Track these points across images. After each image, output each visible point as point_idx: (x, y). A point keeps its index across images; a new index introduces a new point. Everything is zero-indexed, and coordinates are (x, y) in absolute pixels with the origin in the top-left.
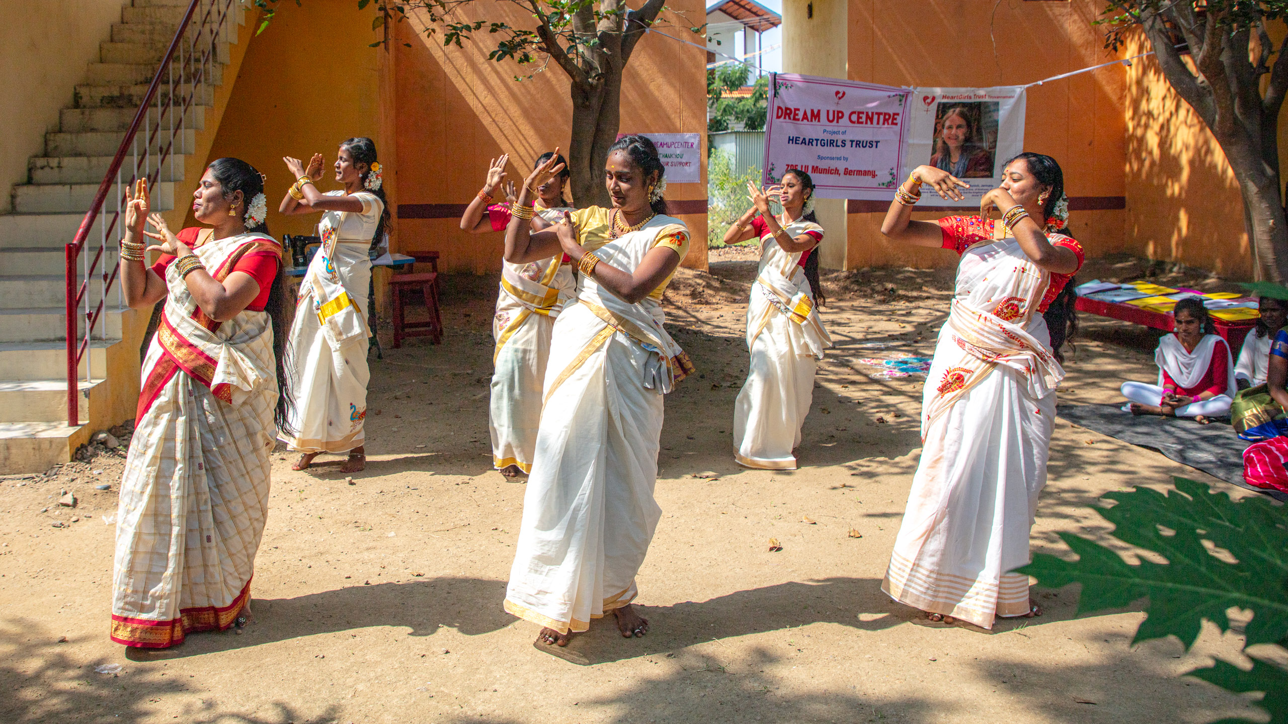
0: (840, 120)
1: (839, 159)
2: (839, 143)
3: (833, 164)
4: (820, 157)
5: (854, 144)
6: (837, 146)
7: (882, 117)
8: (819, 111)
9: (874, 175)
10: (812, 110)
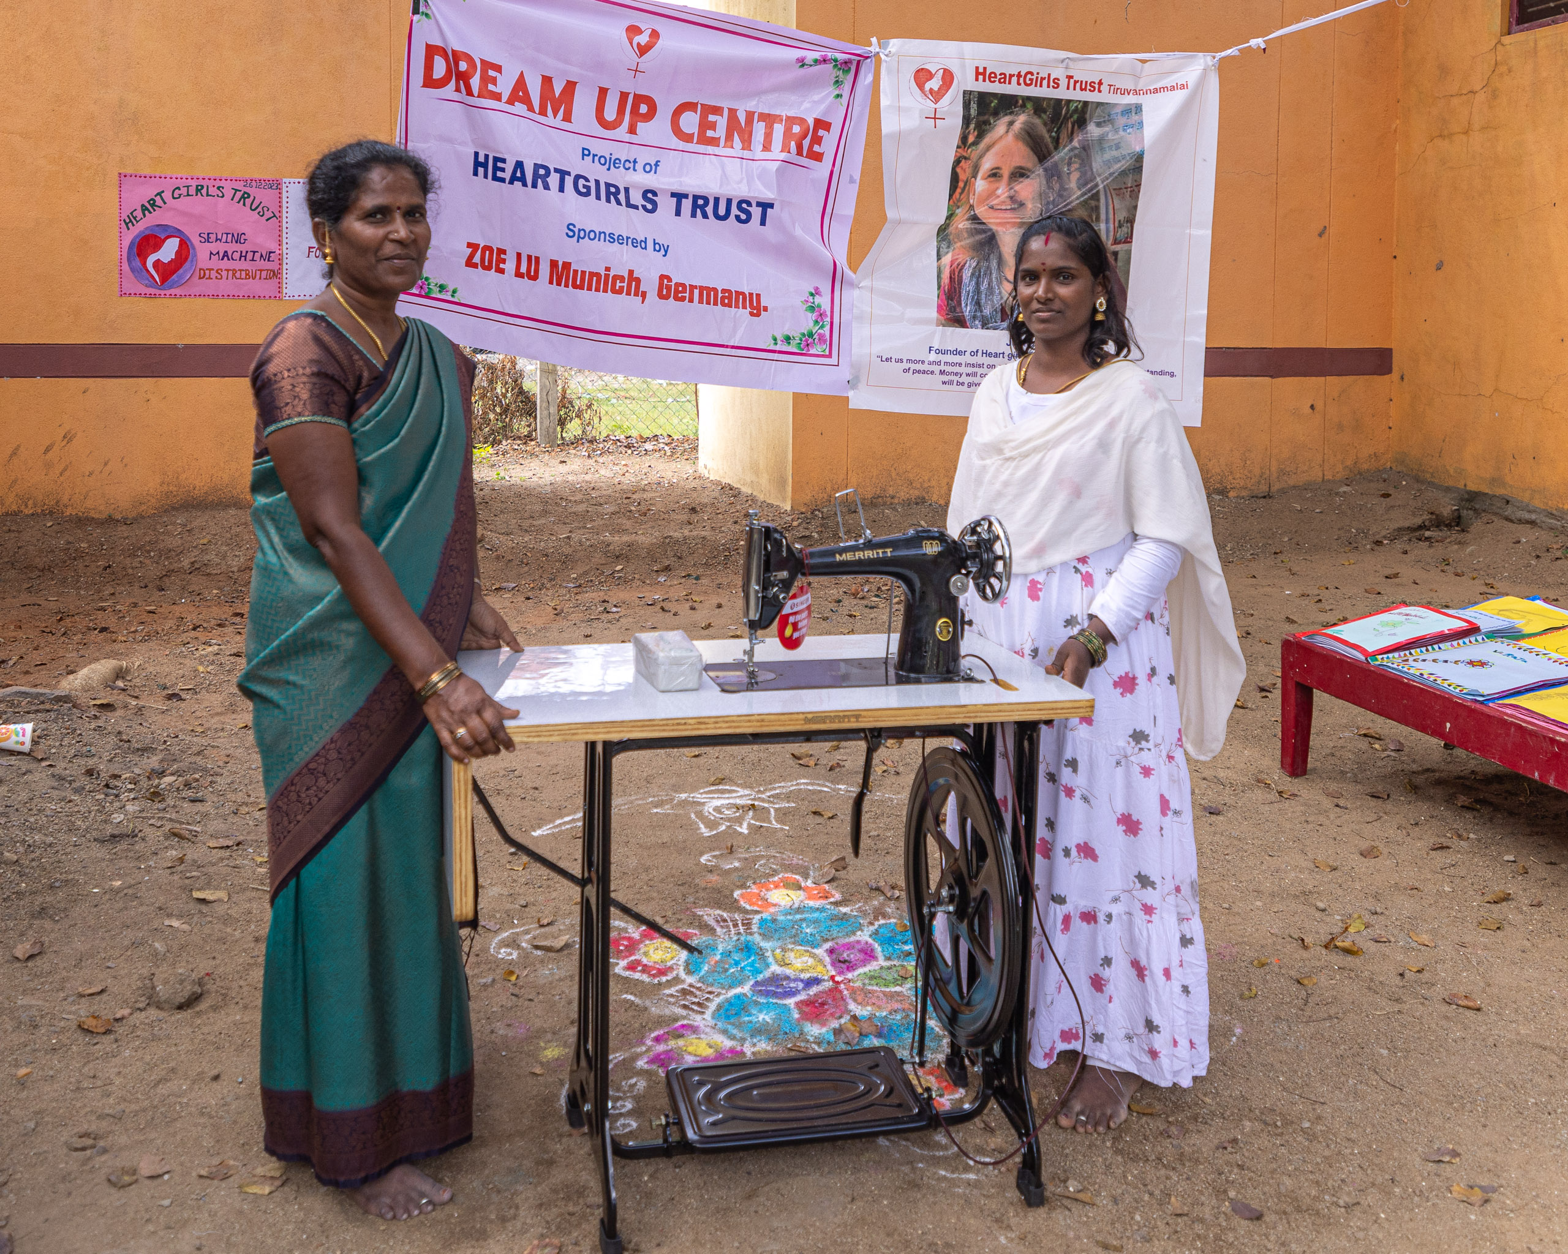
0: (641, 126)
1: (641, 244)
2: (636, 198)
3: (622, 260)
4: (574, 232)
5: (687, 204)
6: (629, 205)
7: (779, 129)
8: (570, 86)
9: (757, 309)
10: (547, 81)
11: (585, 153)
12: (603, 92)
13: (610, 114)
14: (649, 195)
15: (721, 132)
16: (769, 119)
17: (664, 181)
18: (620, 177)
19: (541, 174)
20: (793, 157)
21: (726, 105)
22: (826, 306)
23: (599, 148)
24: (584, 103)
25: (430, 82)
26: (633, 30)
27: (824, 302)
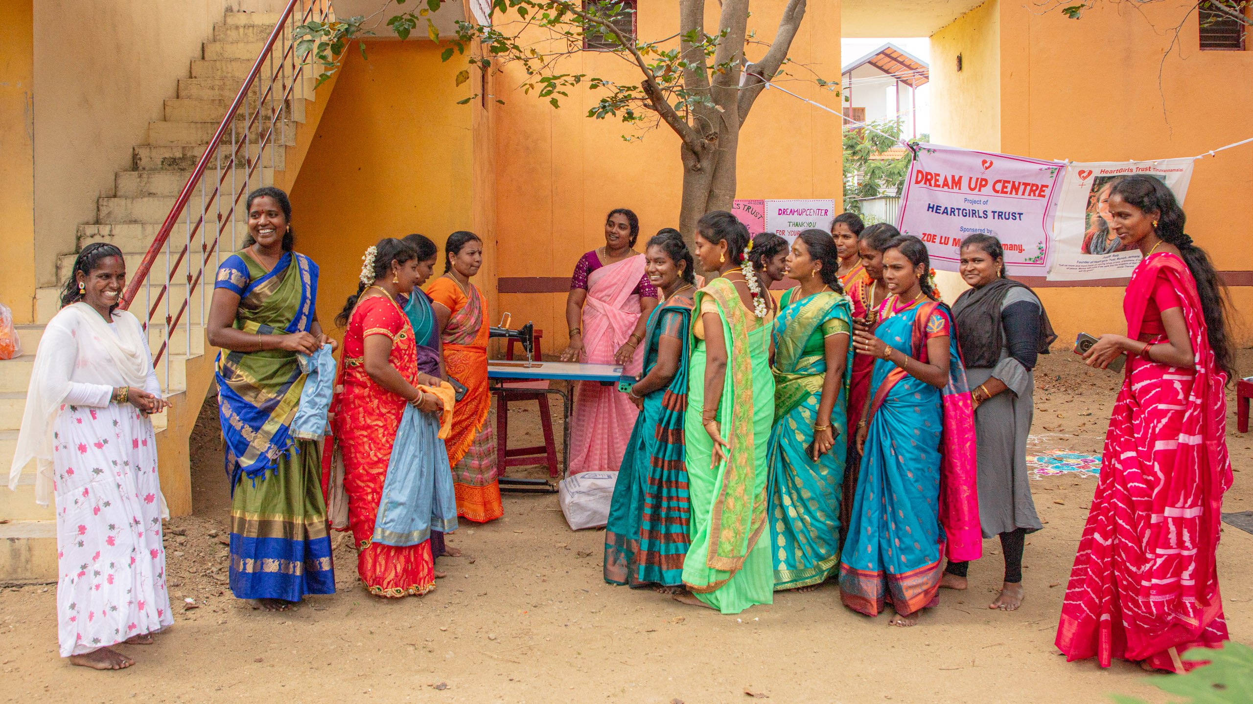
0: (983, 189)
5: (996, 215)
7: (1028, 188)
8: (961, 177)
9: (1021, 251)
10: (953, 177)
11: (966, 200)
12: (971, 178)
13: (973, 186)
14: (985, 212)
15: (1009, 189)
16: (1026, 185)
17: (989, 208)
18: (976, 207)
19: (953, 212)
20: (1032, 197)
21: (1012, 180)
22: (1044, 248)
23: (970, 197)
24: (964, 184)
25: (917, 182)
26: (984, 162)
27: (1043, 246)
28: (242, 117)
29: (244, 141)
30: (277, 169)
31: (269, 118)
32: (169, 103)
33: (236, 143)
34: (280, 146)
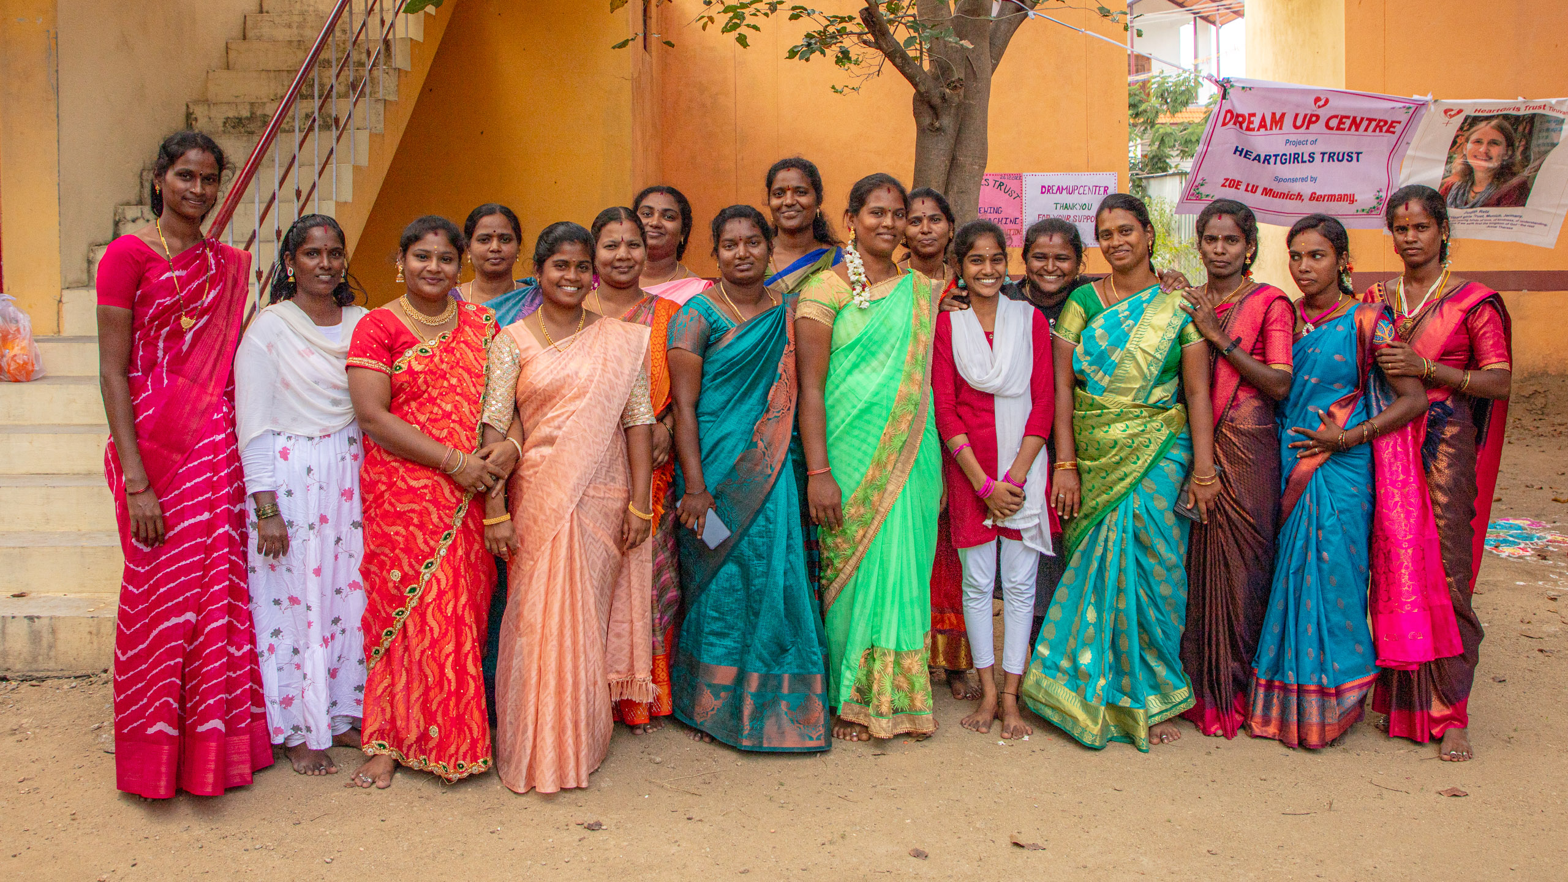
0: (1312, 127)
1: (1305, 179)
2: (1306, 158)
5: (1326, 157)
6: (1302, 162)
7: (1374, 124)
8: (1283, 116)
9: (1353, 201)
10: (1272, 116)
11: (1287, 141)
12: (1297, 114)
14: (1312, 155)
15: (1347, 125)
16: (1369, 120)
17: (1318, 149)
18: (1300, 149)
19: (1268, 158)
21: (1350, 115)
23: (1292, 138)
24: (1288, 122)
25: (1223, 124)
26: (1317, 99)
28: (327, 63)
29: (329, 95)
30: (374, 130)
31: (363, 65)
32: (233, 46)
33: (320, 97)
34: (377, 100)
